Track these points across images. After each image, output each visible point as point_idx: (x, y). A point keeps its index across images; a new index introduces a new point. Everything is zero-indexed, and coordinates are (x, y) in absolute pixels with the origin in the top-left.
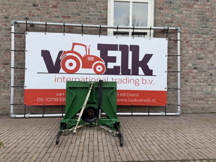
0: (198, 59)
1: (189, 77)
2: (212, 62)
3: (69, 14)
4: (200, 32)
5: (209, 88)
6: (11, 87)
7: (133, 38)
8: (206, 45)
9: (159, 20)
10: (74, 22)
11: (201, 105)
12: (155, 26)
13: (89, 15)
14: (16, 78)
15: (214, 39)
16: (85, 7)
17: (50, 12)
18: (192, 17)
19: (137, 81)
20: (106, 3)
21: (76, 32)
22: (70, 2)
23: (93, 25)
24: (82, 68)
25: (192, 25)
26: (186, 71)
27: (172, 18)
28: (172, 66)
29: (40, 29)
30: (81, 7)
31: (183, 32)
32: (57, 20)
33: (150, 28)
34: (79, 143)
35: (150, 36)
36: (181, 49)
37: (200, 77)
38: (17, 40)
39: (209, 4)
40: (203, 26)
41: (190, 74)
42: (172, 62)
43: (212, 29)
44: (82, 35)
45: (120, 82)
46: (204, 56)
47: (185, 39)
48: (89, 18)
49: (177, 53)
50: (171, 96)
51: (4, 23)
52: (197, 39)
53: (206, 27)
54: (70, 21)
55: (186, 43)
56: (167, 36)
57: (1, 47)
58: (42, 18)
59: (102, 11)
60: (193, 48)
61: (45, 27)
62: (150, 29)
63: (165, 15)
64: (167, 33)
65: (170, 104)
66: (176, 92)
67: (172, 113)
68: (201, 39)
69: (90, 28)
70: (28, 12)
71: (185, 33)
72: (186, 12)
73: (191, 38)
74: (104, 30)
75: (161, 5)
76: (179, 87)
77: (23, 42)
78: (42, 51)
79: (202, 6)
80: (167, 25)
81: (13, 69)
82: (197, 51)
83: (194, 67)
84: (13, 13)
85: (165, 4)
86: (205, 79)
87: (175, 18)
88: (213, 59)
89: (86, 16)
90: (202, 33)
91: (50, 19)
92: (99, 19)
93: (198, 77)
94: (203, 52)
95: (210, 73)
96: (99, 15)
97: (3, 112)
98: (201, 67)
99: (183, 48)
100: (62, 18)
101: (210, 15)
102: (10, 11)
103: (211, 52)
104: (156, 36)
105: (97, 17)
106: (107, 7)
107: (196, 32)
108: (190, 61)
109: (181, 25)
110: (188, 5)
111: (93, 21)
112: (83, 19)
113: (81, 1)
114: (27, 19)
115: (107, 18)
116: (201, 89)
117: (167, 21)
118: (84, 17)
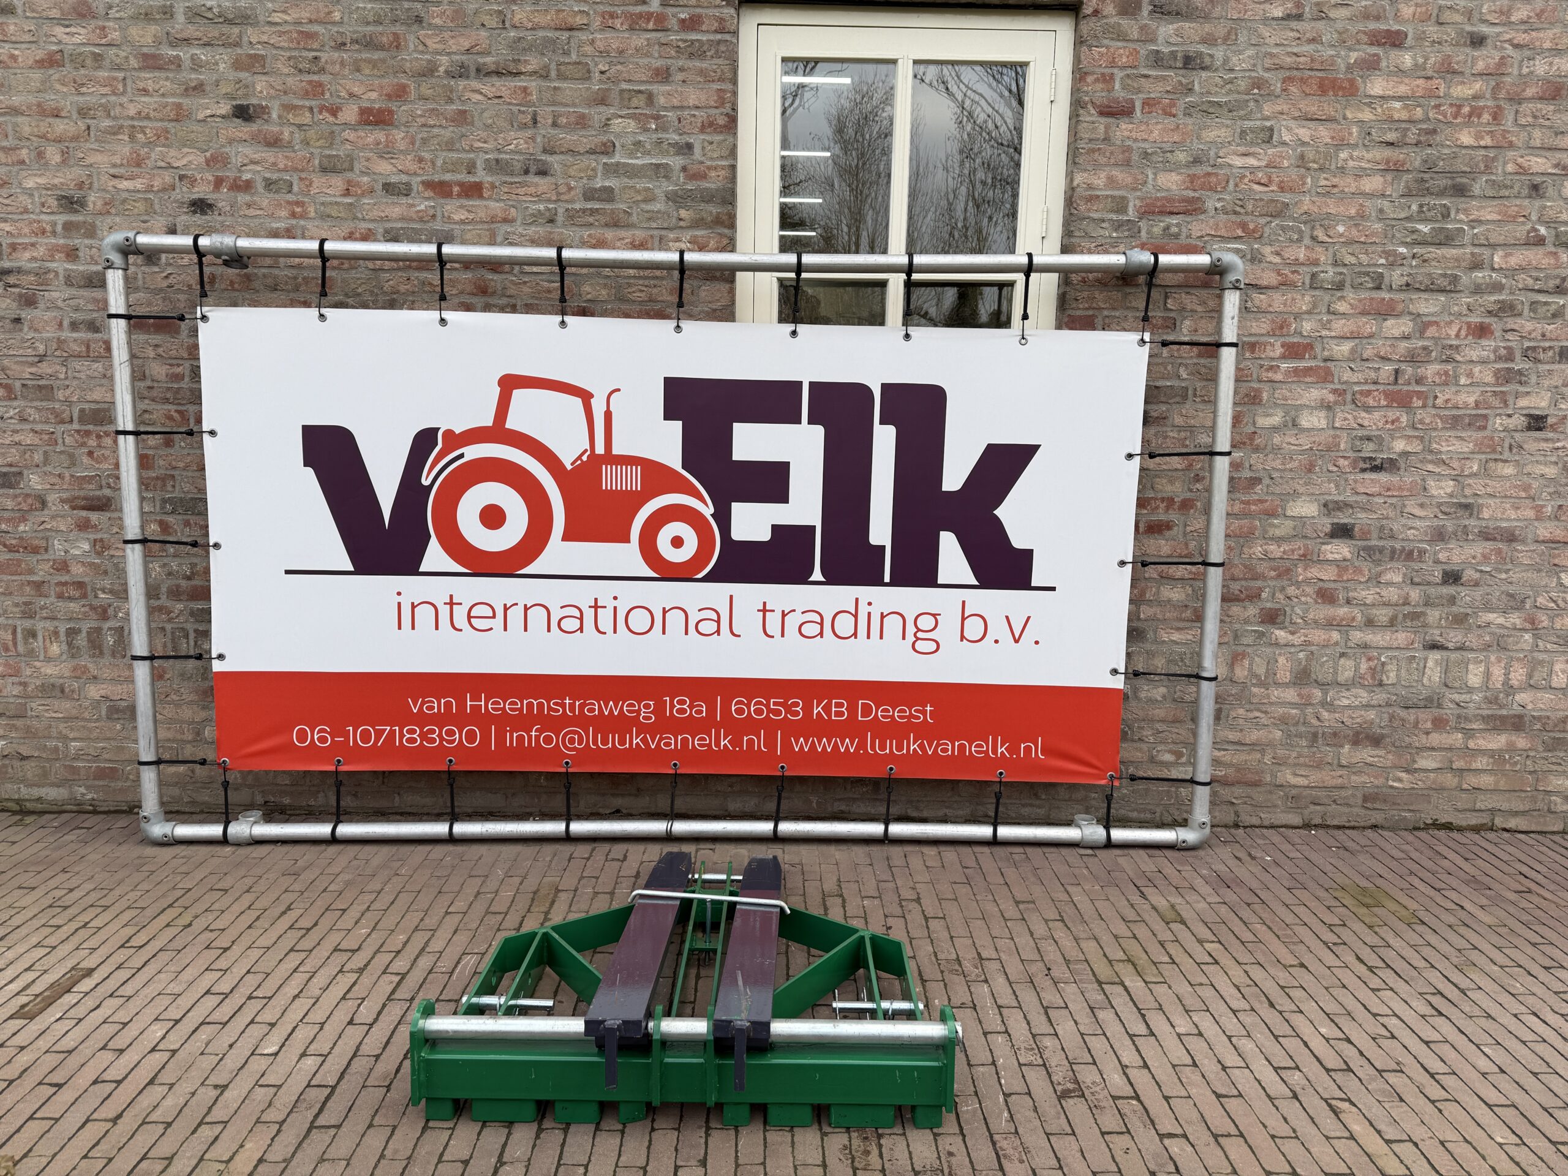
0: (1363, 470)
1: (1291, 591)
2: (1468, 492)
3: (471, 169)
4: (1397, 277)
5: (1430, 664)
6: (135, 658)
7: (907, 336)
8: (1431, 371)
9: (1097, 198)
10: (506, 220)
11: (1364, 778)
13: (608, 171)
14: (164, 589)
15: (1496, 325)
16: (583, 116)
17: (351, 159)
18: (1342, 170)
19: (926, 623)
20: (721, 80)
21: (526, 289)
22: (475, 84)
24: (567, 537)
25: (1341, 229)
26: (1275, 550)
27: (1193, 178)
28: (1174, 516)
30: (556, 115)
31: (1269, 278)
32: (396, 211)
33: (1024, 260)
35: (1025, 317)
36: (1250, 400)
37: (1368, 595)
38: (152, 354)
39: (1480, 66)
40: (1424, 228)
41: (1301, 573)
42: (1177, 490)
43: (1486, 252)
44: (563, 323)
46: (1415, 447)
47: (1281, 328)
48: (607, 195)
50: (1160, 713)
51: (62, 241)
52: (1369, 326)
53: (1445, 239)
54: (482, 214)
55: (1283, 357)
56: (1145, 319)
57: (53, 399)
58: (298, 203)
59: (697, 140)
60: (1335, 391)
61: (320, 272)
62: (1029, 269)
63: (1146, 155)
68: (1396, 327)
70: (208, 162)
71: (1285, 284)
72: (1304, 133)
73: (1325, 317)
74: (710, 278)
75: (1117, 86)
76: (1211, 664)
77: (187, 364)
78: (308, 432)
79: (1428, 78)
80: (1155, 233)
81: (137, 545)
82: (1363, 414)
83: (1336, 521)
84: (112, 171)
85: (1150, 73)
86: (1406, 603)
87: (1213, 179)
88: (1475, 468)
89: (589, 178)
90: (1408, 285)
91: (351, 204)
92: (675, 202)
93: (1355, 594)
94: (1404, 419)
95: (1446, 567)
96: (678, 167)
97: (101, 796)
98: (1384, 522)
99: (1258, 391)
100: (426, 195)
101: (1485, 147)
102: (89, 161)
103: (1467, 421)
104: (1070, 312)
105: (665, 184)
106: (735, 109)
107: (1367, 274)
108: (1306, 484)
109: (1254, 231)
110: (1319, 74)
111: (635, 211)
112: (566, 201)
113: (553, 74)
114: (200, 206)
115: (733, 193)
116: (1373, 670)
117: (1157, 199)
118: (573, 184)
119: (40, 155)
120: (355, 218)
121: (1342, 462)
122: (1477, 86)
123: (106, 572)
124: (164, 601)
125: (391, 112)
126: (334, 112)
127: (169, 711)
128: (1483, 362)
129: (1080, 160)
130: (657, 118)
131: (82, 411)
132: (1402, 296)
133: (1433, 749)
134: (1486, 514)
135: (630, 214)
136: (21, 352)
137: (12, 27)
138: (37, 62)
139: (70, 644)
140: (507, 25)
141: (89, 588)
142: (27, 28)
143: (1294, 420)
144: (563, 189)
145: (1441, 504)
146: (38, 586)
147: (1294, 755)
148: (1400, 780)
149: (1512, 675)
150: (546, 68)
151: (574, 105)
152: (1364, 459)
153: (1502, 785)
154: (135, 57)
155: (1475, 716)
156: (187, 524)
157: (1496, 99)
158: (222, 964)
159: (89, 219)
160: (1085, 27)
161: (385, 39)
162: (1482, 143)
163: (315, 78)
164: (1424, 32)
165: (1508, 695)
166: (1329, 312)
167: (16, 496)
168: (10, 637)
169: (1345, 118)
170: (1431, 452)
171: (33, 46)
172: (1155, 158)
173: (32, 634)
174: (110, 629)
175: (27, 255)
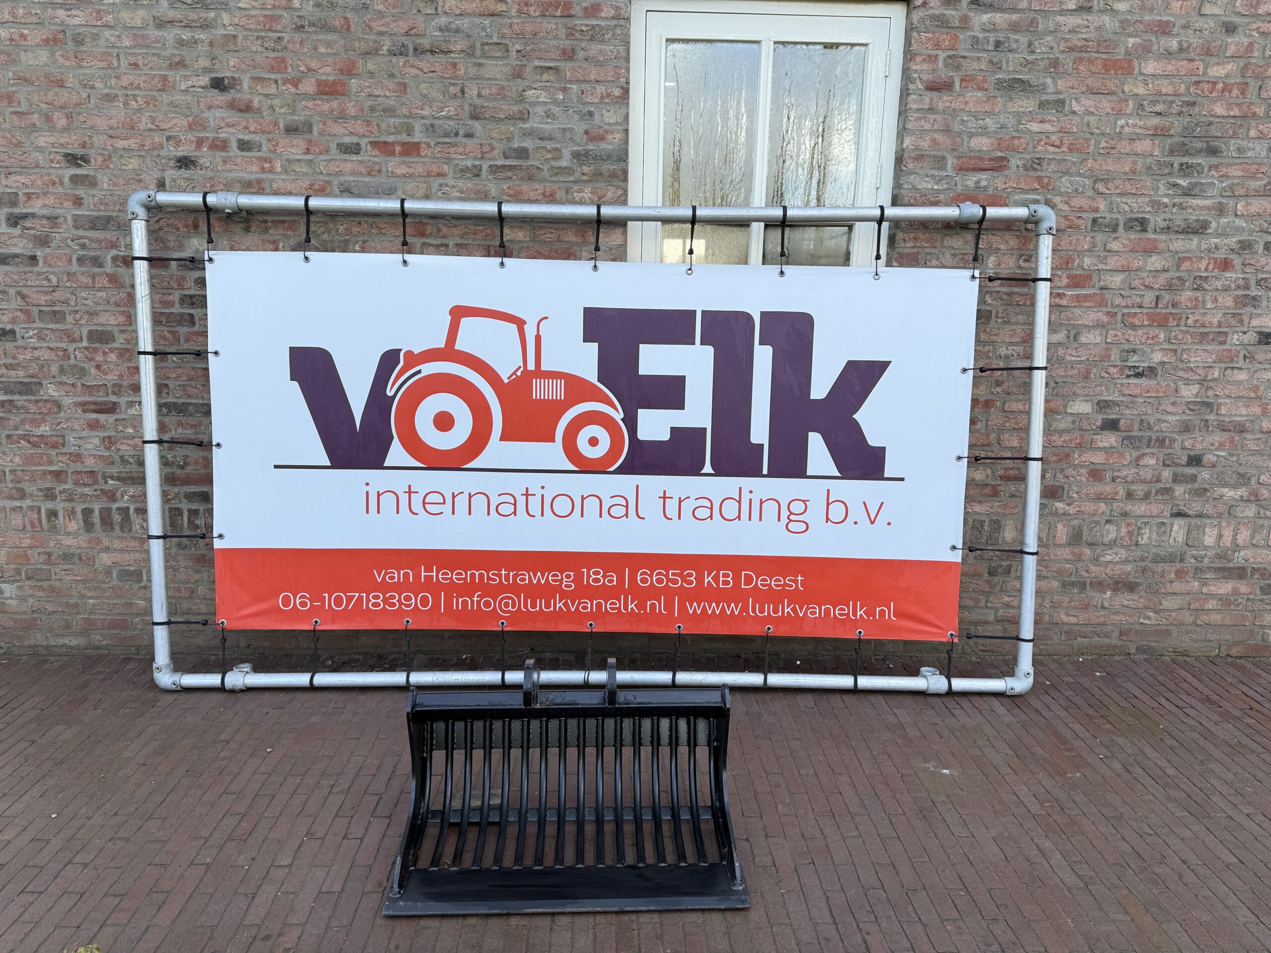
0: (1128, 376)
1: (1070, 472)
2: (1210, 393)
3: (409, 131)
4: (1160, 221)
5: (1175, 528)
6: (150, 536)
8: (1184, 297)
9: (923, 156)
10: (440, 175)
13: (527, 134)
15: (1237, 260)
16: (503, 88)
17: (310, 124)
18: (1119, 135)
20: (617, 58)
22: (413, 61)
24: (504, 437)
26: (1058, 440)
27: (1000, 141)
30: (480, 88)
32: (349, 166)
37: (1129, 474)
39: (1232, 49)
40: (1183, 182)
41: (1077, 458)
43: (1231, 203)
46: (1170, 358)
48: (523, 153)
51: (68, 191)
52: (1137, 261)
53: (1199, 191)
54: (420, 169)
55: (1068, 286)
57: (65, 322)
58: (265, 160)
59: (597, 109)
60: (1108, 313)
63: (962, 122)
68: (1158, 262)
70: (190, 126)
72: (1088, 102)
73: (1102, 254)
75: (940, 65)
79: (1190, 60)
80: (971, 184)
82: (1130, 332)
83: (1106, 417)
84: (110, 132)
85: (968, 54)
86: (1158, 480)
88: (1216, 374)
89: (508, 140)
90: (1169, 228)
91: (311, 160)
92: (578, 159)
93: (1119, 474)
94: (1162, 336)
95: (1192, 453)
96: (582, 131)
98: (1144, 417)
100: (374, 154)
101: (1234, 117)
102: (89, 124)
103: (1211, 337)
104: (899, 250)
105: (571, 144)
106: (628, 83)
107: (1137, 219)
108: (1084, 387)
109: (1048, 184)
110: (1104, 56)
111: (546, 167)
112: (490, 159)
113: (478, 53)
114: (185, 163)
115: (626, 152)
116: (1130, 533)
117: (971, 158)
118: (494, 143)
119: (48, 118)
120: (315, 172)
121: (1112, 370)
122: (1230, 67)
123: (113, 463)
125: (344, 84)
126: (295, 82)
128: (1226, 289)
129: (909, 126)
130: (564, 90)
131: (90, 332)
132: (1163, 237)
133: (1175, 593)
134: (1223, 411)
135: (542, 170)
136: (38, 283)
137: (21, 11)
138: (43, 40)
139: (85, 521)
140: (440, 10)
141: (100, 477)
142: (34, 11)
143: (1075, 338)
144: (486, 148)
145: (1189, 402)
146: (58, 475)
147: (1067, 599)
148: (1149, 618)
149: (1239, 536)
150: (473, 47)
151: (497, 80)
152: (1130, 368)
153: (1227, 621)
154: (127, 36)
155: (1209, 568)
156: (180, 424)
157: (1243, 77)
159: (91, 173)
160: (916, 16)
161: (337, 23)
162: (1232, 113)
163: (280, 54)
164: (1188, 22)
165: (1234, 552)
166: (1105, 250)
167: (37, 401)
168: (36, 516)
169: (1123, 92)
170: (1182, 361)
171: (40, 26)
172: (970, 125)
173: (53, 514)
174: (118, 509)
175: (40, 203)
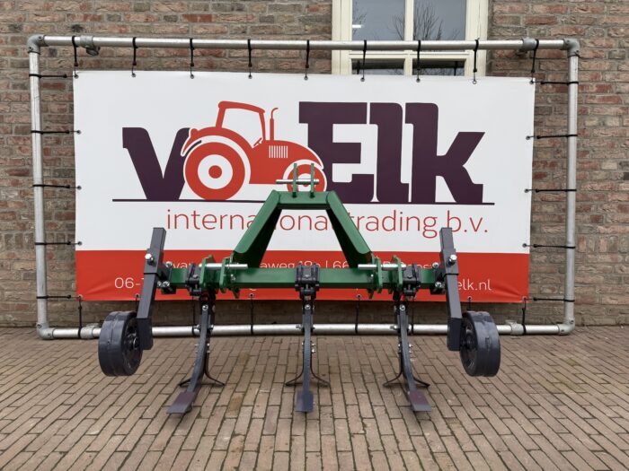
1: (606, 206)
7: (418, 80)
9: (505, 17)
10: (222, 33)
12: (491, 36)
13: (272, 8)
14: (53, 214)
19: (429, 222)
21: (232, 65)
23: (283, 39)
24: (252, 181)
25: (622, 30)
26: (597, 186)
27: (550, 8)
28: (547, 170)
29: (118, 59)
31: (588, 54)
32: (170, 29)
33: (475, 43)
34: (227, 438)
35: (475, 71)
36: (582, 113)
38: (51, 99)
41: (610, 197)
42: (548, 157)
44: (250, 76)
45: (375, 226)
47: (595, 78)
48: (271, 19)
49: (567, 127)
50: (543, 269)
51: (10, 46)
54: (211, 30)
55: (597, 92)
56: (533, 71)
57: (3, 122)
58: (123, 26)
60: (622, 108)
61: (133, 54)
62: (476, 48)
64: (534, 59)
65: (537, 297)
66: (560, 257)
67: (546, 324)
69: (276, 51)
70: (81, 7)
71: (597, 57)
73: (616, 73)
74: (320, 57)
76: (571, 241)
77: (68, 104)
78: (126, 131)
80: (534, 32)
81: (40, 188)
83: (626, 171)
84: (35, 13)
87: (560, 8)
89: (262, 12)
91: (148, 26)
92: (303, 22)
96: (305, 6)
97: (20, 319)
99: (586, 109)
100: (185, 21)
102: (25, 8)
105: (299, 14)
108: (611, 153)
109: (581, 32)
111: (284, 27)
112: (251, 23)
114: (77, 28)
115: (331, 17)
117: (534, 17)
118: (254, 14)
123: (25, 207)
124: (53, 220)
127: (54, 275)
131: (17, 127)
135: (282, 28)
139: (7, 243)
141: (17, 215)
143: (604, 122)
147: (610, 288)
158: (72, 391)
159: (23, 36)
166: (618, 70)
174: (27, 235)
